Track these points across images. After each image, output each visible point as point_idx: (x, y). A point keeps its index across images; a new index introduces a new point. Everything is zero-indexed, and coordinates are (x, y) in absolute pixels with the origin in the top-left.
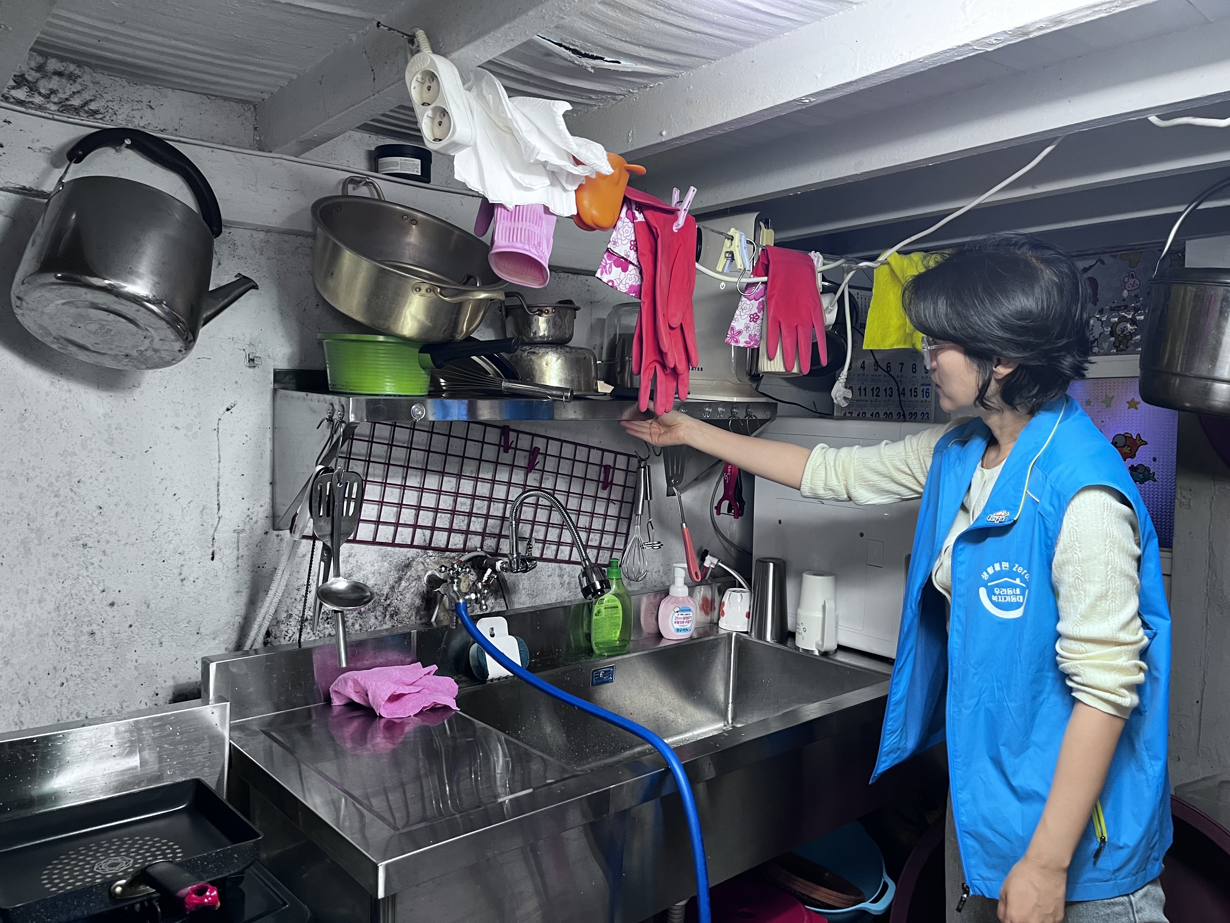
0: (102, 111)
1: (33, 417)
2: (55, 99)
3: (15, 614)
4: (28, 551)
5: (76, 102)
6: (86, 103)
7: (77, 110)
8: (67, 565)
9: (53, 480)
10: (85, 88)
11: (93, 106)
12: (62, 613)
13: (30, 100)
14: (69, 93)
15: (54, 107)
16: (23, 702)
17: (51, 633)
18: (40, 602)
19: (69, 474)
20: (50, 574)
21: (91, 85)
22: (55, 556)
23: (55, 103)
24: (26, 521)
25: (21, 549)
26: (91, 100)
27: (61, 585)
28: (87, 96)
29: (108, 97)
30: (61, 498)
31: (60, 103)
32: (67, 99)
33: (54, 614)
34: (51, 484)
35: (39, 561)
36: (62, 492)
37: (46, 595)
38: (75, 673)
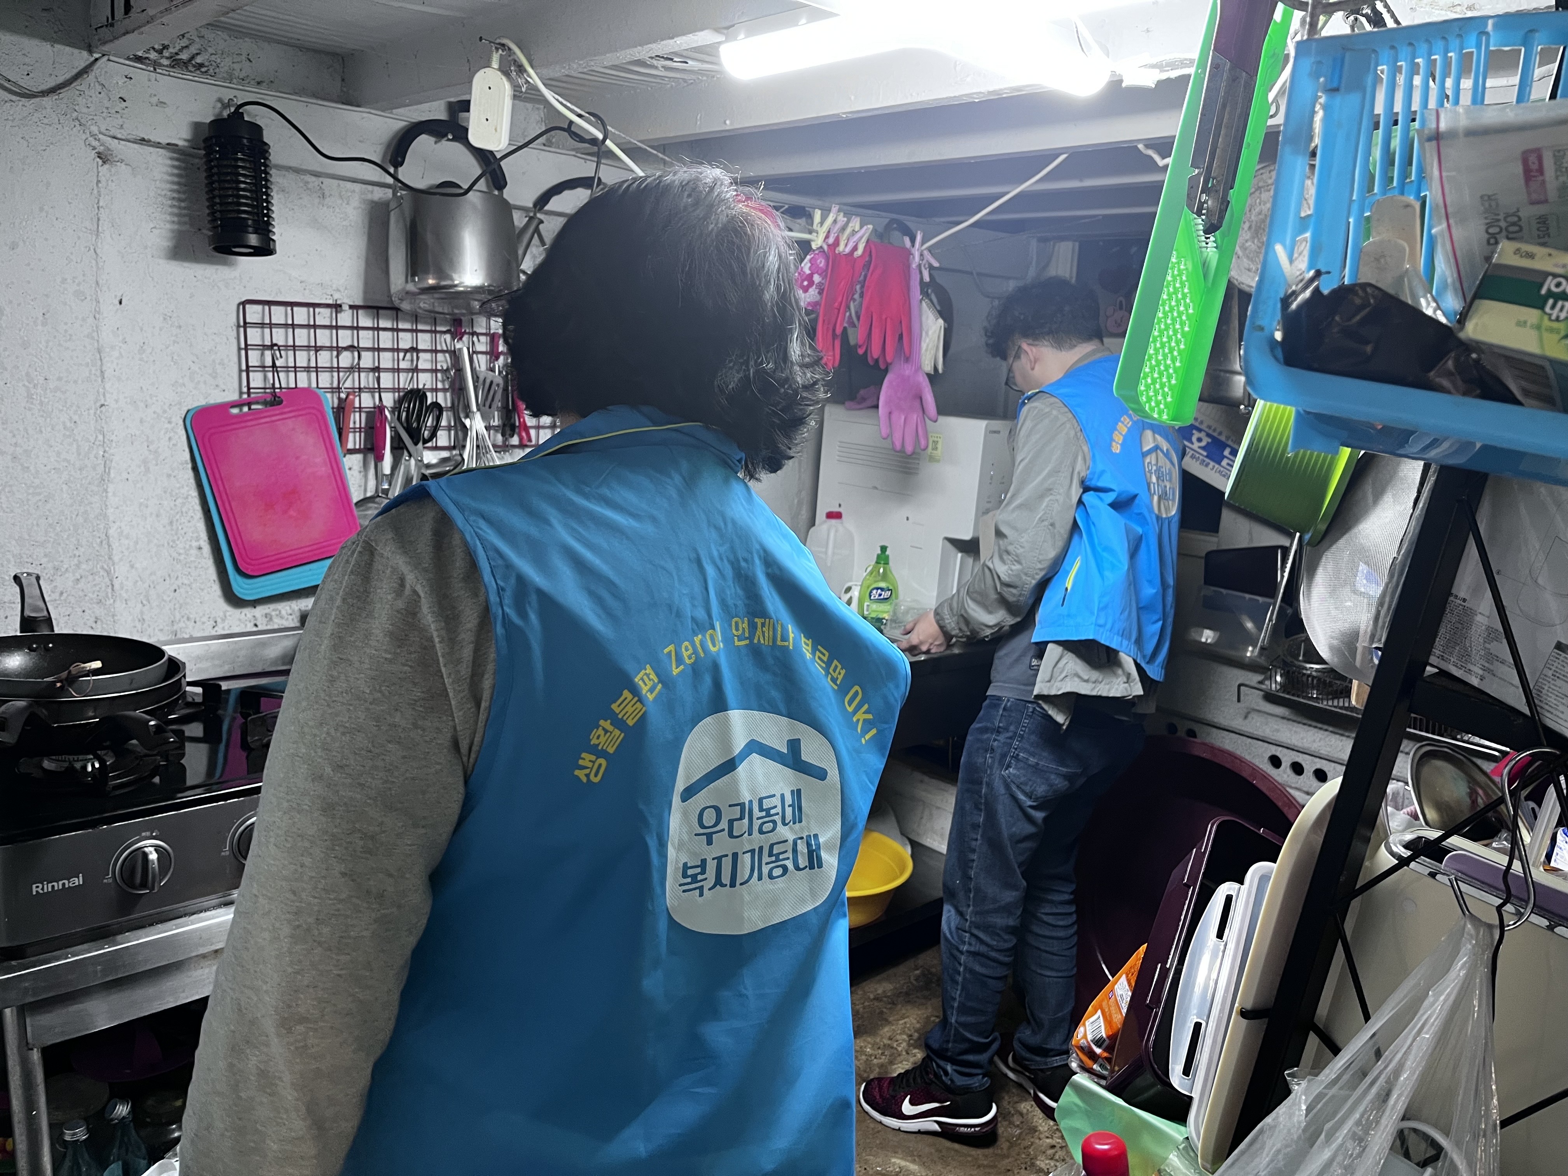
0: (206, 64)
1: (150, 350)
2: (166, 53)
3: (138, 524)
4: (147, 470)
5: (184, 56)
6: (193, 57)
7: (185, 64)
8: (178, 485)
9: (166, 407)
10: (192, 42)
11: (199, 60)
12: (174, 527)
13: (147, 55)
14: (178, 47)
15: (165, 62)
16: (145, 602)
17: (166, 544)
18: (157, 516)
19: (180, 403)
20: (165, 492)
21: (197, 40)
22: (169, 476)
23: (167, 58)
24: (146, 444)
25: (142, 468)
26: (197, 54)
27: (172, 503)
28: (193, 50)
29: (211, 50)
30: (173, 425)
31: (171, 57)
32: (177, 54)
33: (168, 528)
34: (165, 412)
35: (156, 479)
36: (173, 420)
37: (162, 511)
38: (186, 582)
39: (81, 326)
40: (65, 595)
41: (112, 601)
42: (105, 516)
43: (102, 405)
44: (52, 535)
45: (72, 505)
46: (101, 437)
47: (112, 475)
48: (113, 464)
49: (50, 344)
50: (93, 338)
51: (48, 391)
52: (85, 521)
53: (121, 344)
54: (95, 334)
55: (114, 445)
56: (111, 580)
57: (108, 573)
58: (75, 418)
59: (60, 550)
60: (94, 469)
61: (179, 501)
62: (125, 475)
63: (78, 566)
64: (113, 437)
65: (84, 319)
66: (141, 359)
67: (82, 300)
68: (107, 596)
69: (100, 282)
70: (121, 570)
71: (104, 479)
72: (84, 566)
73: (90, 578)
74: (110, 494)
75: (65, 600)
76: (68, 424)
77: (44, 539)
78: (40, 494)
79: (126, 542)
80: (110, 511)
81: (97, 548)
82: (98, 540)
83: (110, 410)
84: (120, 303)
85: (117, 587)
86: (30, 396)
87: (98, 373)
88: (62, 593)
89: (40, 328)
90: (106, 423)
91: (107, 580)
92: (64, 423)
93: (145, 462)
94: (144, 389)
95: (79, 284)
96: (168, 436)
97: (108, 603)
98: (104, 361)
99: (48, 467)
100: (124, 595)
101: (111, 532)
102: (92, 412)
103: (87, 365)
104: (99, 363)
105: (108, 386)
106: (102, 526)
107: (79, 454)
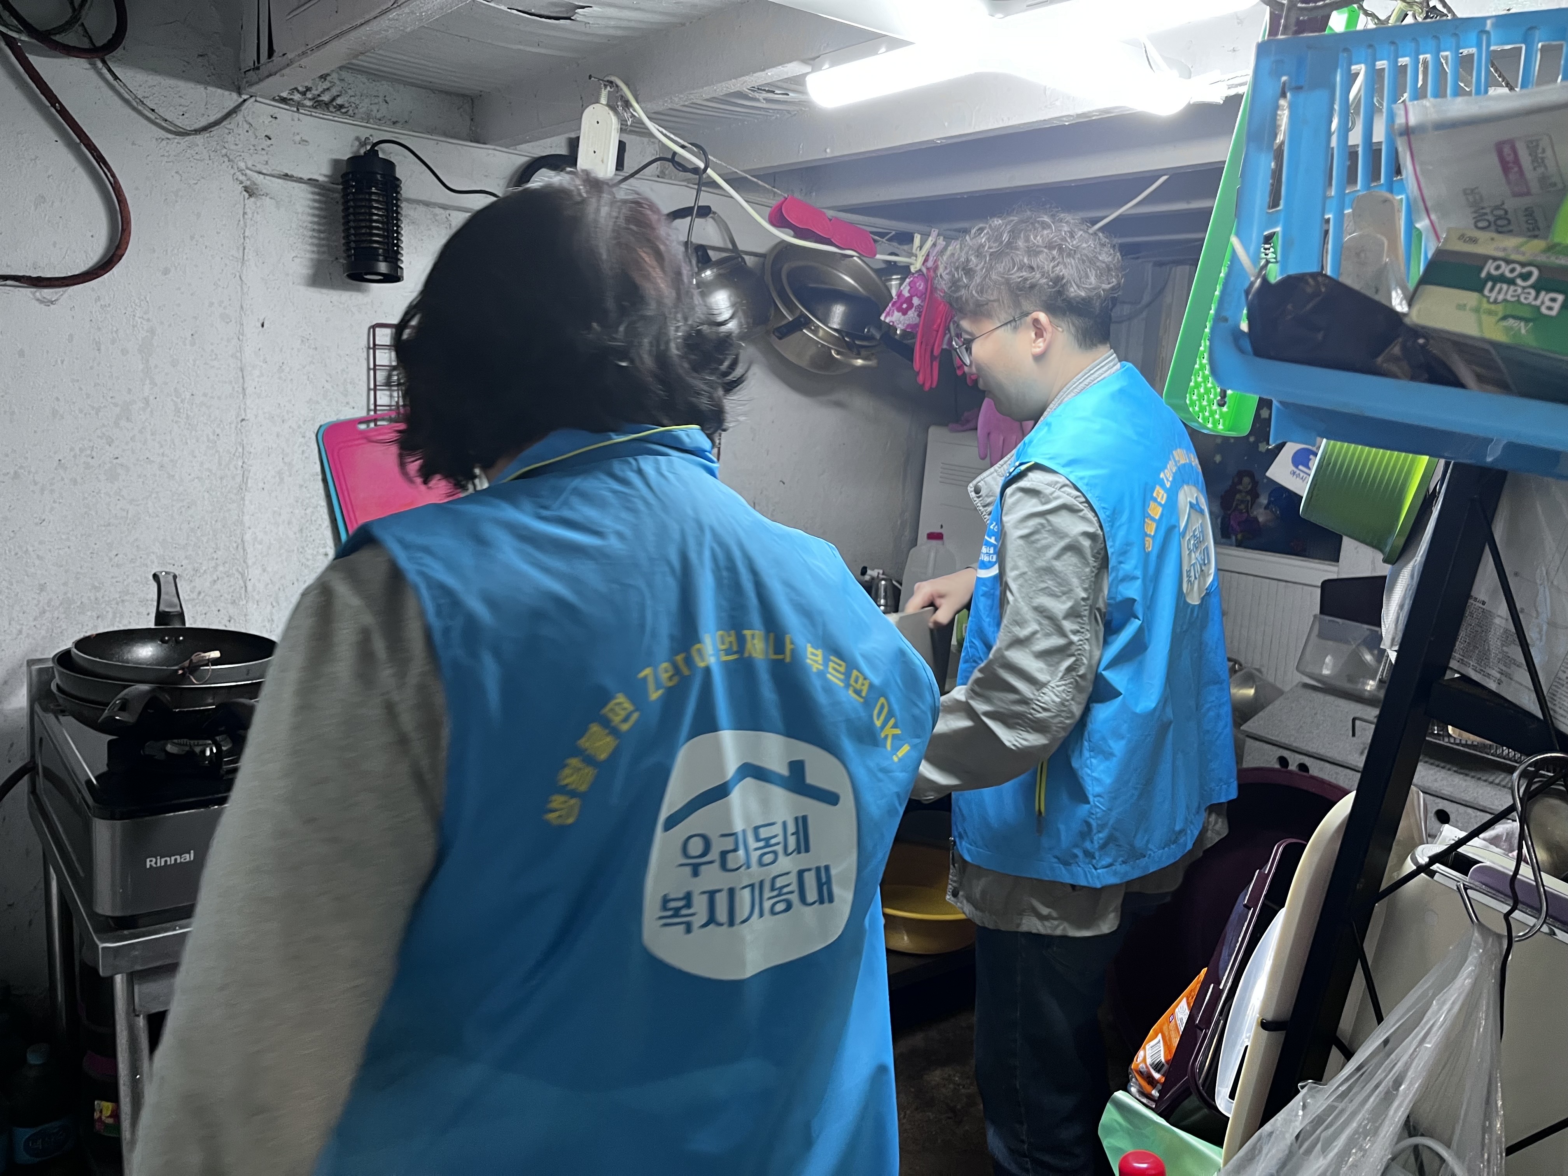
0: (347, 105)
1: (288, 369)
2: (309, 95)
3: (271, 531)
4: (282, 480)
5: (326, 98)
6: (334, 99)
7: (327, 105)
8: (308, 495)
9: (301, 423)
10: (333, 84)
11: (339, 101)
12: (304, 535)
13: (291, 97)
14: (320, 89)
15: (308, 103)
16: (274, 604)
17: (296, 551)
18: (289, 523)
19: (313, 419)
20: (297, 502)
21: (338, 83)
22: (301, 486)
23: (310, 99)
24: (281, 456)
25: (277, 478)
26: (338, 96)
27: (303, 512)
28: (334, 92)
29: (351, 92)
30: (307, 439)
31: (314, 99)
32: (319, 95)
33: (298, 535)
34: (299, 427)
35: (289, 489)
36: (307, 434)
37: (293, 519)
39: (226, 346)
40: (203, 595)
41: (244, 602)
42: (242, 523)
43: (243, 420)
44: (194, 539)
45: (212, 512)
46: (240, 450)
47: (249, 485)
48: (251, 474)
49: (197, 362)
50: (237, 358)
51: (194, 406)
52: (223, 527)
53: (261, 364)
54: (238, 354)
55: (252, 457)
56: (245, 583)
57: (242, 575)
58: (218, 431)
59: (200, 552)
60: (233, 478)
61: (309, 511)
62: (261, 485)
63: (215, 568)
64: (252, 450)
65: (229, 340)
66: (280, 378)
67: (228, 323)
68: (240, 597)
69: (244, 306)
70: (254, 573)
71: (242, 488)
72: (221, 568)
73: (226, 580)
74: (247, 502)
75: (203, 600)
76: (211, 437)
77: (185, 542)
78: (183, 501)
79: (260, 547)
80: (246, 518)
81: (234, 552)
82: (235, 545)
83: (250, 424)
84: (263, 326)
85: (250, 588)
86: (177, 411)
87: (240, 390)
88: (200, 593)
89: (188, 347)
90: (246, 436)
91: (241, 582)
92: (208, 436)
93: (280, 473)
94: (282, 405)
95: (225, 308)
96: (301, 449)
97: (241, 603)
98: (246, 379)
99: (193, 475)
100: (257, 597)
101: (248, 537)
102: (233, 426)
103: (231, 382)
104: (241, 380)
105: (248, 402)
106: (238, 532)
107: (220, 464)
